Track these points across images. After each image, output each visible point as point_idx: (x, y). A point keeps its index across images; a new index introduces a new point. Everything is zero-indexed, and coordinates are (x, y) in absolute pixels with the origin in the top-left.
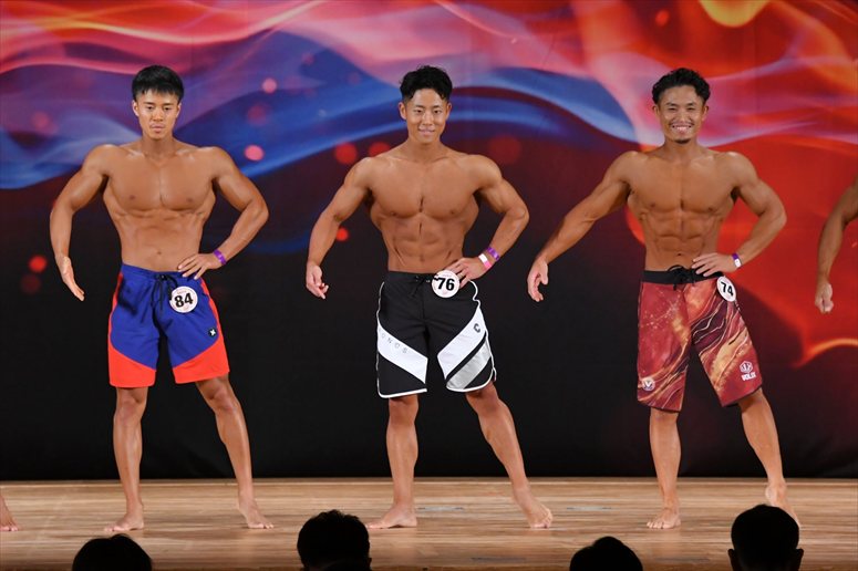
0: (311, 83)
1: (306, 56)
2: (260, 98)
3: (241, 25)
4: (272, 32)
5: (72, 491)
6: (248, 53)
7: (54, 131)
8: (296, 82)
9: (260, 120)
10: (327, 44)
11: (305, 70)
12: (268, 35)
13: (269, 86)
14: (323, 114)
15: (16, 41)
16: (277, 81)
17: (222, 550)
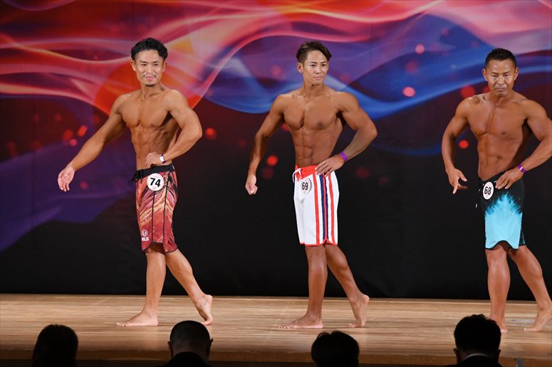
0: (447, 47)
1: (444, 30)
2: (415, 56)
3: (403, 10)
4: (422, 15)
5: (291, 303)
6: (408, 28)
7: (284, 77)
8: (437, 47)
9: (413, 71)
10: (459, 22)
11: (443, 39)
12: (420, 17)
13: (420, 49)
14: (454, 67)
15: (263, 20)
16: (425, 46)
17: (385, 343)
